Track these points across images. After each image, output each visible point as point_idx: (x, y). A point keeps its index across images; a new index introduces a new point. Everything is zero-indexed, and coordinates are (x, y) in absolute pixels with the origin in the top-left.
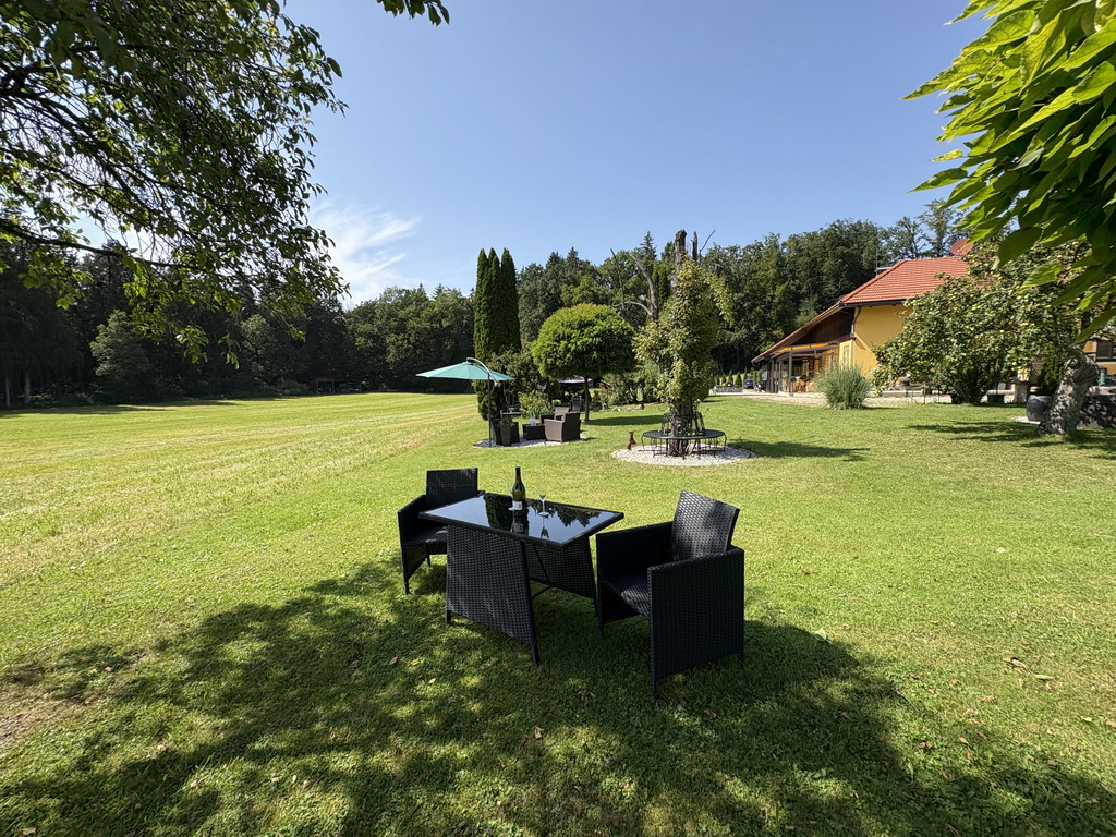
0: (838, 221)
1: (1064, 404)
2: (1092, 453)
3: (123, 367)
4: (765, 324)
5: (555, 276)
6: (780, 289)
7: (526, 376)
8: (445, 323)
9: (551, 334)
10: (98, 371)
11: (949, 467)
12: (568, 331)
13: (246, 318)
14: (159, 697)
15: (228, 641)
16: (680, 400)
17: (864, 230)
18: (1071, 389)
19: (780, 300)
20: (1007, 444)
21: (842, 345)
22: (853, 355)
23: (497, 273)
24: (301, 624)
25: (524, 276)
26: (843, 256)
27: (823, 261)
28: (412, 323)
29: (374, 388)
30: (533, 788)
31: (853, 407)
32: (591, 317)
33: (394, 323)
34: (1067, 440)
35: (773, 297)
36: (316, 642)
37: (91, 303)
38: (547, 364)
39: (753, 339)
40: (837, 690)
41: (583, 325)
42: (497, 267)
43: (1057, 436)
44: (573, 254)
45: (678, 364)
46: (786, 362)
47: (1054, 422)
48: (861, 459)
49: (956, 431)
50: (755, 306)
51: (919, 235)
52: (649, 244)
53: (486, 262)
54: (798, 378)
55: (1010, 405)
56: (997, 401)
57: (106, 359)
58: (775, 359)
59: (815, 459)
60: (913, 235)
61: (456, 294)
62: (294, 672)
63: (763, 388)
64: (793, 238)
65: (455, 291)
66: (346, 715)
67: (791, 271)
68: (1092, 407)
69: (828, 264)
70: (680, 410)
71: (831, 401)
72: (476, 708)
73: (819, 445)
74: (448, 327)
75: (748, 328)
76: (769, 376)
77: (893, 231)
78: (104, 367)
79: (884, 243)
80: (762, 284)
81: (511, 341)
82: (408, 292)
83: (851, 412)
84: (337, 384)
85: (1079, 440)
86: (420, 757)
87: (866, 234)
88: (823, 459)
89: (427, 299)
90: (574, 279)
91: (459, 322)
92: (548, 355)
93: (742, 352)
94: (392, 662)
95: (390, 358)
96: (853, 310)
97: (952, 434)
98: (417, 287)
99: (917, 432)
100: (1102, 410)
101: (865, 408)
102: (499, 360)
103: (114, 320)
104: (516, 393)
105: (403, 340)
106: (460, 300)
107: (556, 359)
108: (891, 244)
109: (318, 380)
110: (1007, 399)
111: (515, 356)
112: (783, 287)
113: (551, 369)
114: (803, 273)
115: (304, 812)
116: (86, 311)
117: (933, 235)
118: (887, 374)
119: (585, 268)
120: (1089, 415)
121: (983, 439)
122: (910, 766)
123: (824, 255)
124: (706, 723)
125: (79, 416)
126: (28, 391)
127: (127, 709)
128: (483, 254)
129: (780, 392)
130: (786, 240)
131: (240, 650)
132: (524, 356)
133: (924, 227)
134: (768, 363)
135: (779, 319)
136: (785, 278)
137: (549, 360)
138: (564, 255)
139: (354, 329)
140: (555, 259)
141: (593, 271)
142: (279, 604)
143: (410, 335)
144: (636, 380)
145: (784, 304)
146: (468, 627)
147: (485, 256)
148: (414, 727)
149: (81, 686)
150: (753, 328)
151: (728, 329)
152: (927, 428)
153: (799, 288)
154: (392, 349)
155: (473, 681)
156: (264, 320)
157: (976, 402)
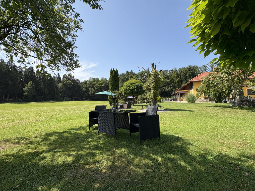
0: (190, 65)
1: (237, 100)
2: (244, 110)
3: (30, 93)
4: (174, 87)
5: (128, 76)
6: (177, 79)
7: (120, 96)
8: (103, 85)
9: (126, 86)
10: (24, 94)
11: (212, 113)
12: (129, 85)
13: (59, 83)
14: (35, 144)
15: (50, 137)
16: (153, 98)
17: (195, 67)
18: (238, 97)
19: (178, 82)
20: (226, 109)
21: (191, 90)
22: (193, 92)
23: (114, 74)
24: (66, 134)
25: (121, 76)
26: (191, 73)
27: (187, 74)
28: (95, 85)
29: (86, 100)
30: (112, 156)
31: (193, 103)
32: (134, 82)
33: (91, 85)
34: (239, 108)
35: (176, 81)
36: (69, 137)
37: (24, 79)
38: (124, 92)
39: (172, 90)
40: (178, 144)
41: (132, 84)
42: (114, 72)
43: (237, 107)
44: (132, 71)
45: (152, 90)
46: (179, 94)
47: (236, 104)
48: (193, 111)
49: (215, 107)
50: (172, 83)
51: (207, 68)
52: (148, 69)
53: (112, 71)
54: (181, 98)
55: (229, 103)
56: (226, 102)
57: (26, 92)
58: (176, 94)
59: (183, 112)
60: (206, 68)
61: (106, 79)
62: (64, 141)
63: (174, 100)
64: (180, 69)
65: (105, 78)
66: (74, 147)
67: (180, 76)
68: (245, 102)
69: (188, 74)
70: (153, 101)
71: (188, 102)
72: (102, 146)
73: (184, 109)
74: (104, 86)
75: (171, 88)
76: (175, 97)
77: (202, 67)
78: (26, 93)
79: (200, 70)
80: (173, 78)
81: (117, 88)
82: (95, 79)
83: (192, 104)
84: (78, 98)
85: (241, 108)
86: (90, 152)
87: (196, 68)
88: (185, 112)
89: (99, 80)
90: (132, 76)
91: (106, 85)
92: (125, 90)
93: (169, 93)
94: (85, 140)
95: (90, 93)
96: (193, 82)
97: (214, 107)
98: (97, 78)
99: (206, 107)
100: (247, 103)
101: (196, 103)
102: (114, 92)
103: (30, 83)
104: (118, 100)
105: (93, 89)
106: (106, 80)
107: (126, 91)
108: (201, 70)
109: (74, 97)
110: (228, 102)
111: (118, 91)
112: (178, 79)
113: (125, 93)
114: (182, 76)
115: (64, 159)
116: (24, 81)
117: (211, 68)
118: (199, 94)
119: (134, 74)
120: (244, 104)
121: (220, 108)
122: (191, 153)
123: (187, 72)
124: (150, 148)
125: (19, 104)
126: (8, 98)
127: (29, 145)
128: (111, 70)
129: (178, 101)
130: (178, 69)
131: (53, 138)
132: (120, 91)
133: (209, 67)
134: (175, 95)
135: (177, 86)
136: (179, 77)
137: (125, 91)
138: (130, 71)
139: (82, 86)
140: (127, 72)
141: (136, 75)
142: (62, 132)
143: (95, 88)
144: (145, 98)
145: (179, 82)
146: (102, 135)
147: (112, 70)
148: (89, 148)
149: (19, 142)
150: (172, 88)
151: (166, 88)
152: (209, 106)
153: (182, 79)
154: (91, 91)
155: (101, 142)
156: (63, 84)
157: (221, 102)
